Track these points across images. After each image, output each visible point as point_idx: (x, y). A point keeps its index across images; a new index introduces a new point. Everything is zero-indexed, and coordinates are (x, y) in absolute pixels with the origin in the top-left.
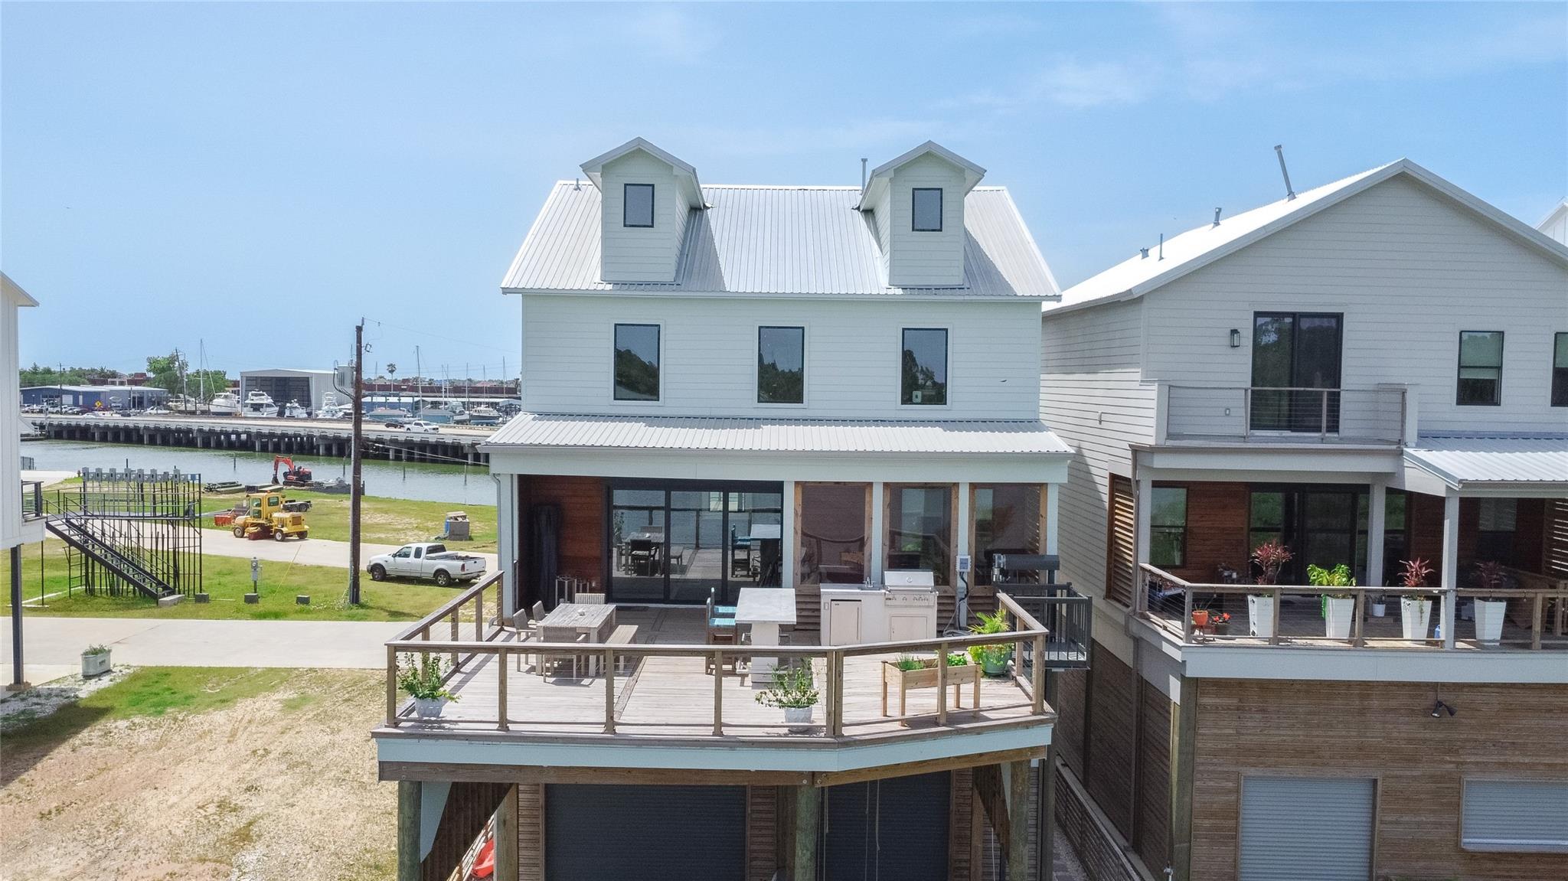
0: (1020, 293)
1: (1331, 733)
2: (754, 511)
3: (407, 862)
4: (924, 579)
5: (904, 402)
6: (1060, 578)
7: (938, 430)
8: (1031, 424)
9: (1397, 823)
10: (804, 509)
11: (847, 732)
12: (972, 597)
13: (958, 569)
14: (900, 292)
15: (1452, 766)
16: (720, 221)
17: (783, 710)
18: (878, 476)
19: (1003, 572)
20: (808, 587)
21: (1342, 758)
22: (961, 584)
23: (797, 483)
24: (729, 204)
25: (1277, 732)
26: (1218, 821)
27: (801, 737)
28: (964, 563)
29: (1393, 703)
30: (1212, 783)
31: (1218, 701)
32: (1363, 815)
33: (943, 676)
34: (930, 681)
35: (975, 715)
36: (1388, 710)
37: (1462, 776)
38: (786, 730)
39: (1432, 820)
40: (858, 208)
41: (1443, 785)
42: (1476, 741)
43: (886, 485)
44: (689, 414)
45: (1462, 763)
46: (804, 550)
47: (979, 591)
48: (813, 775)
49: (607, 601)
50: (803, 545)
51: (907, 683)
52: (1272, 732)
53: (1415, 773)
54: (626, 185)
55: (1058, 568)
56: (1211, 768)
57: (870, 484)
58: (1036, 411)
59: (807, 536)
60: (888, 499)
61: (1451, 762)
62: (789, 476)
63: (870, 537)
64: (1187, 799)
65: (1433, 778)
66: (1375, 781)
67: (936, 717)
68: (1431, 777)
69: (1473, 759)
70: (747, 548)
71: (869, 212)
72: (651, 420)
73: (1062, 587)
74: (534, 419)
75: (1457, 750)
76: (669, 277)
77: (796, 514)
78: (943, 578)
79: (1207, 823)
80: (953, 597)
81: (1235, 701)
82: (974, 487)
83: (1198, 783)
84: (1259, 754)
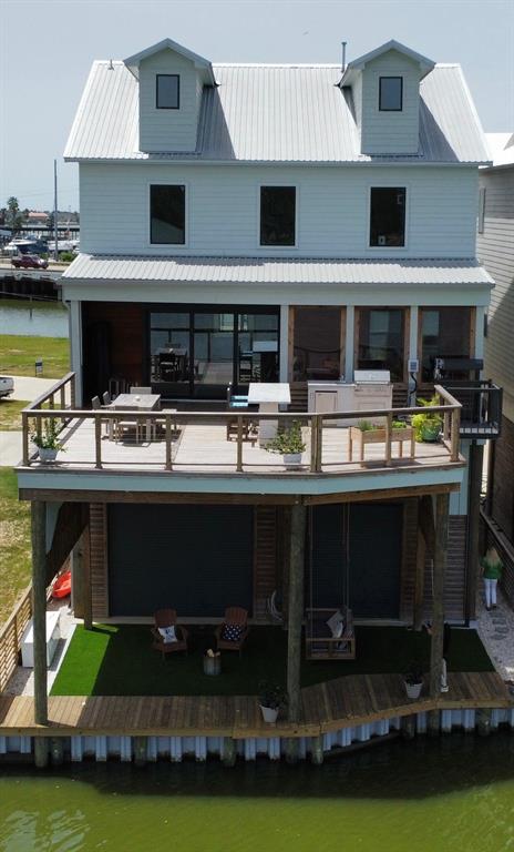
0: (461, 160)
2: (255, 331)
3: (38, 553)
4: (384, 376)
5: (371, 245)
6: (483, 376)
7: (397, 266)
8: (469, 262)
10: (295, 327)
11: (324, 469)
12: (419, 391)
13: (409, 370)
14: (369, 159)
16: (228, 98)
17: (282, 456)
18: (351, 301)
19: (442, 372)
20: (299, 385)
22: (411, 381)
23: (290, 306)
24: (235, 82)
27: (294, 472)
28: (413, 365)
33: (389, 436)
34: (380, 438)
35: (411, 461)
38: (284, 469)
40: (339, 85)
43: (356, 308)
44: (208, 253)
46: (295, 359)
47: (425, 386)
48: (303, 497)
49: (153, 393)
50: (295, 355)
51: (365, 439)
54: (158, 76)
55: (482, 369)
57: (345, 307)
58: (473, 251)
59: (298, 349)
60: (358, 319)
62: (284, 301)
63: (344, 347)
67: (385, 462)
70: (250, 359)
71: (347, 89)
72: (182, 259)
73: (485, 383)
74: (92, 259)
76: (192, 148)
77: (290, 329)
78: (398, 375)
80: (405, 391)
82: (422, 309)
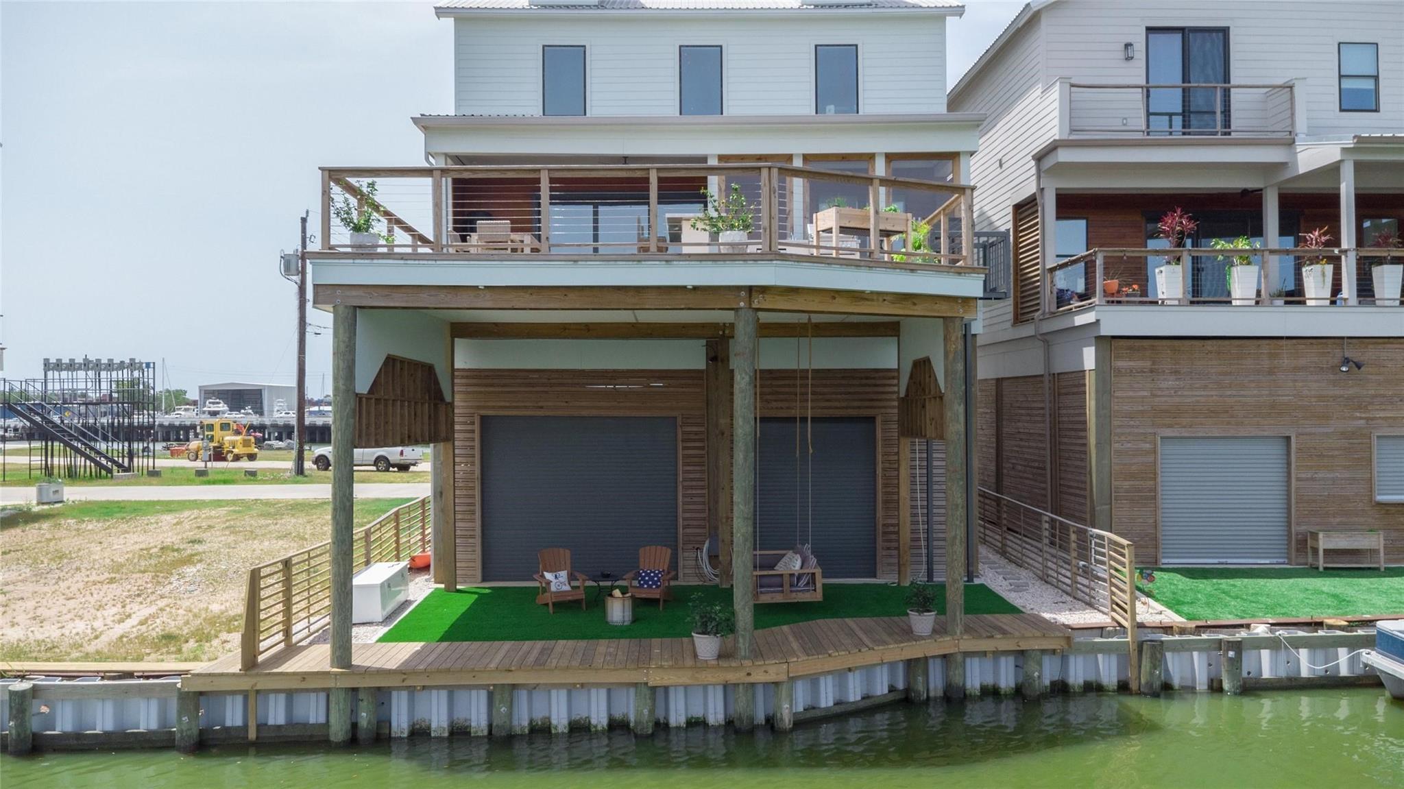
1: (1242, 393)
5: (817, 114)
9: (1313, 479)
15: (1362, 422)
18: (798, 147)
21: (1255, 416)
23: (720, 156)
25: (1190, 393)
26: (1137, 483)
29: (1302, 362)
30: (1129, 445)
31: (1132, 363)
32: (1279, 474)
36: (1296, 369)
37: (1373, 431)
39: (1347, 475)
41: (1355, 441)
42: (1384, 396)
43: (805, 155)
45: (1372, 419)
52: (1185, 393)
53: (1326, 430)
56: (1128, 431)
57: (791, 155)
61: (1361, 418)
64: (1106, 462)
65: (1344, 435)
66: (1288, 438)
68: (1342, 433)
69: (1382, 414)
75: (1366, 406)
79: (1126, 484)
81: (1148, 364)
82: (889, 158)
83: (1117, 445)
84: (1172, 414)
